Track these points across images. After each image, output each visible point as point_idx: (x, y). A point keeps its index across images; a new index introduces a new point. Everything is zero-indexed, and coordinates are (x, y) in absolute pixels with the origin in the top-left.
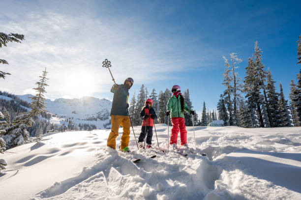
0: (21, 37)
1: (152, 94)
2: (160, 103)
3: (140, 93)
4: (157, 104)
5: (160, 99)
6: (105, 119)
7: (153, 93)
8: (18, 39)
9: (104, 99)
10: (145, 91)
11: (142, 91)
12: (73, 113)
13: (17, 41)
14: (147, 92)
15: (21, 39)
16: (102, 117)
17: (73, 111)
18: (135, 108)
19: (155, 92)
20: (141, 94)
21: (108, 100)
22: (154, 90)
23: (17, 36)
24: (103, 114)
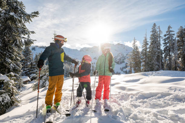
0: (37, 13)
1: (167, 32)
2: (178, 41)
3: (151, 33)
4: (174, 44)
5: (178, 37)
6: (121, 63)
7: (169, 31)
8: (36, 15)
9: (119, 44)
10: (158, 30)
11: (154, 31)
12: (94, 59)
13: (37, 16)
14: (160, 31)
15: (38, 14)
16: (118, 61)
17: (94, 57)
18: (148, 50)
19: (171, 29)
20: (153, 35)
21: (122, 45)
22: (169, 27)
23: (35, 13)
24: (119, 58)
